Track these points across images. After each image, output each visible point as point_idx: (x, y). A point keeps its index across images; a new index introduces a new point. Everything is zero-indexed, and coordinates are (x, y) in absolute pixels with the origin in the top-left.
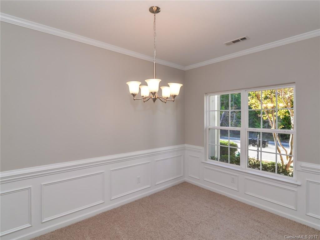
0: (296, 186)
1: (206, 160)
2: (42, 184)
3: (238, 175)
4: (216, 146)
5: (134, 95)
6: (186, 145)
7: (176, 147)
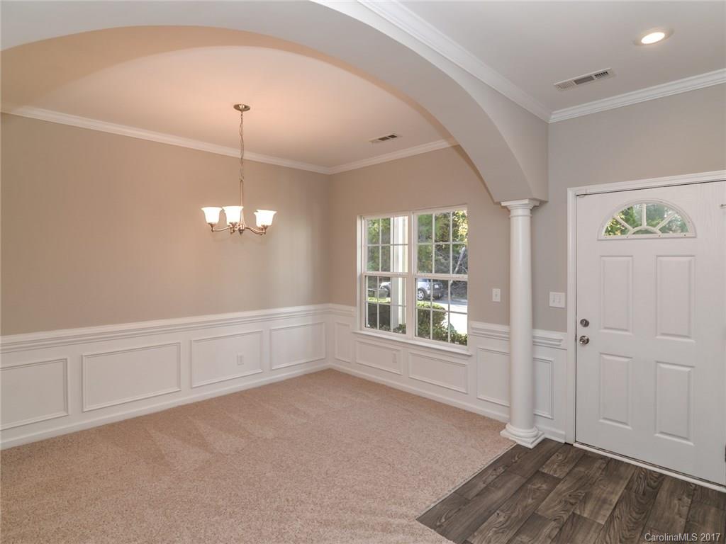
0: (466, 358)
1: (361, 329)
2: (84, 354)
3: (399, 348)
4: (400, 308)
5: (212, 225)
6: (330, 305)
7: (311, 307)
